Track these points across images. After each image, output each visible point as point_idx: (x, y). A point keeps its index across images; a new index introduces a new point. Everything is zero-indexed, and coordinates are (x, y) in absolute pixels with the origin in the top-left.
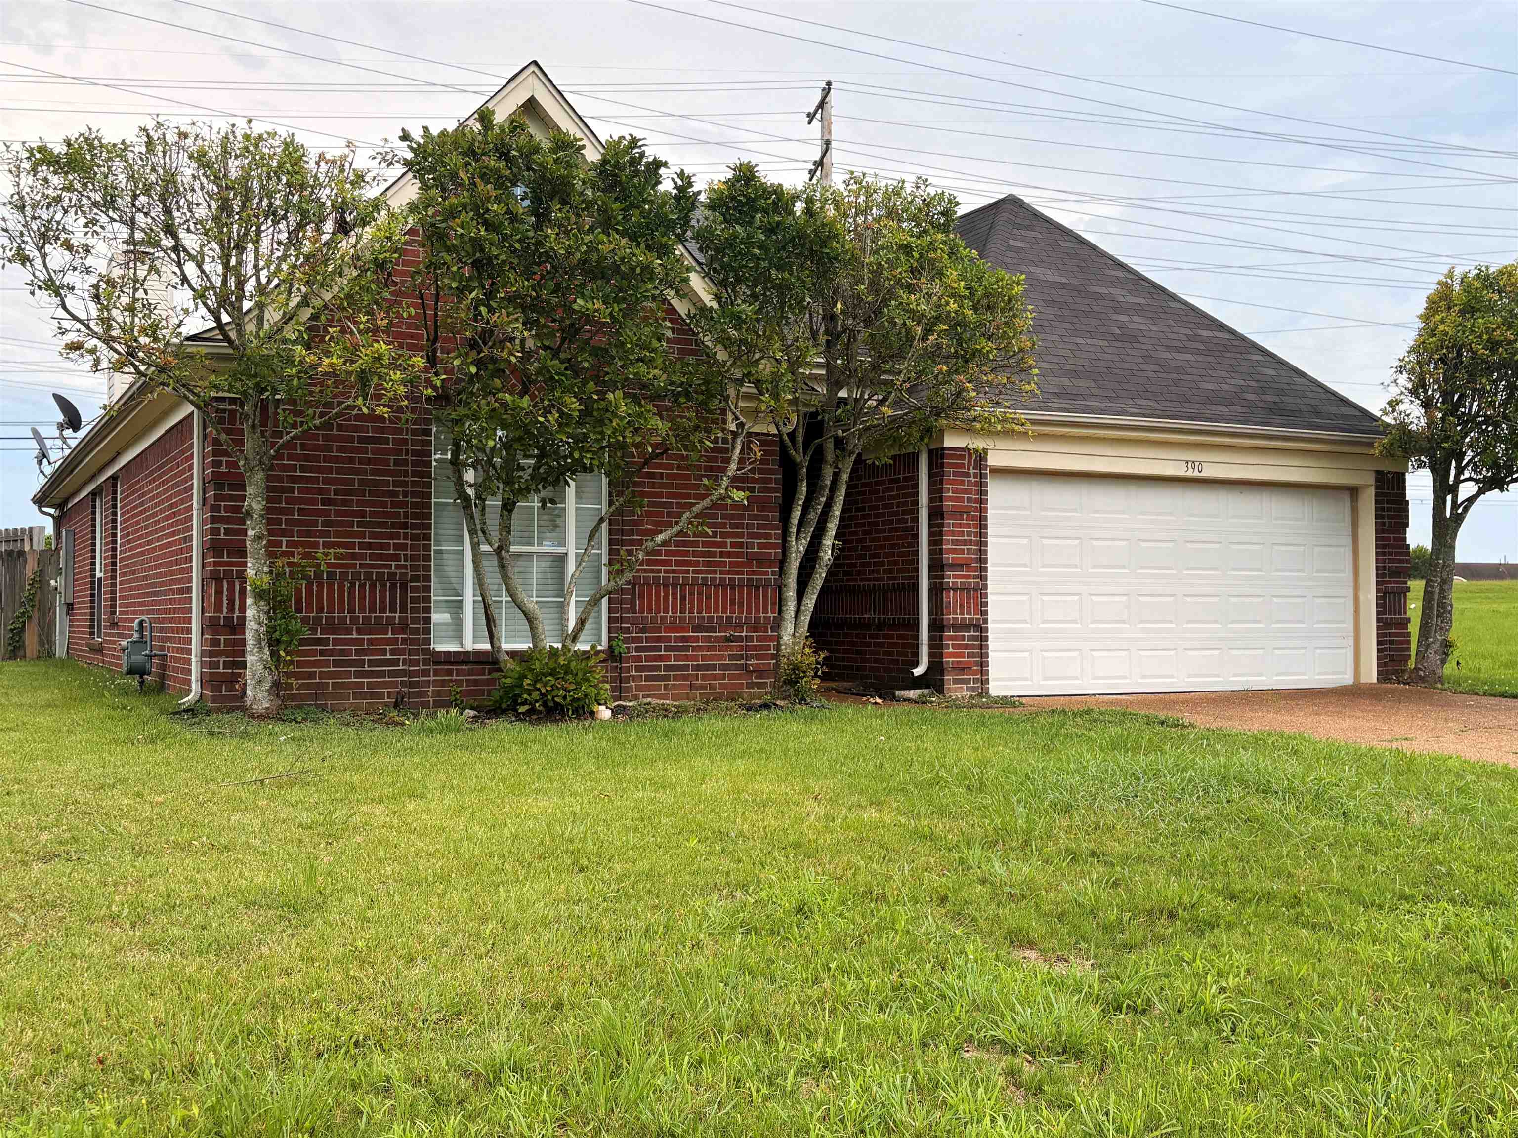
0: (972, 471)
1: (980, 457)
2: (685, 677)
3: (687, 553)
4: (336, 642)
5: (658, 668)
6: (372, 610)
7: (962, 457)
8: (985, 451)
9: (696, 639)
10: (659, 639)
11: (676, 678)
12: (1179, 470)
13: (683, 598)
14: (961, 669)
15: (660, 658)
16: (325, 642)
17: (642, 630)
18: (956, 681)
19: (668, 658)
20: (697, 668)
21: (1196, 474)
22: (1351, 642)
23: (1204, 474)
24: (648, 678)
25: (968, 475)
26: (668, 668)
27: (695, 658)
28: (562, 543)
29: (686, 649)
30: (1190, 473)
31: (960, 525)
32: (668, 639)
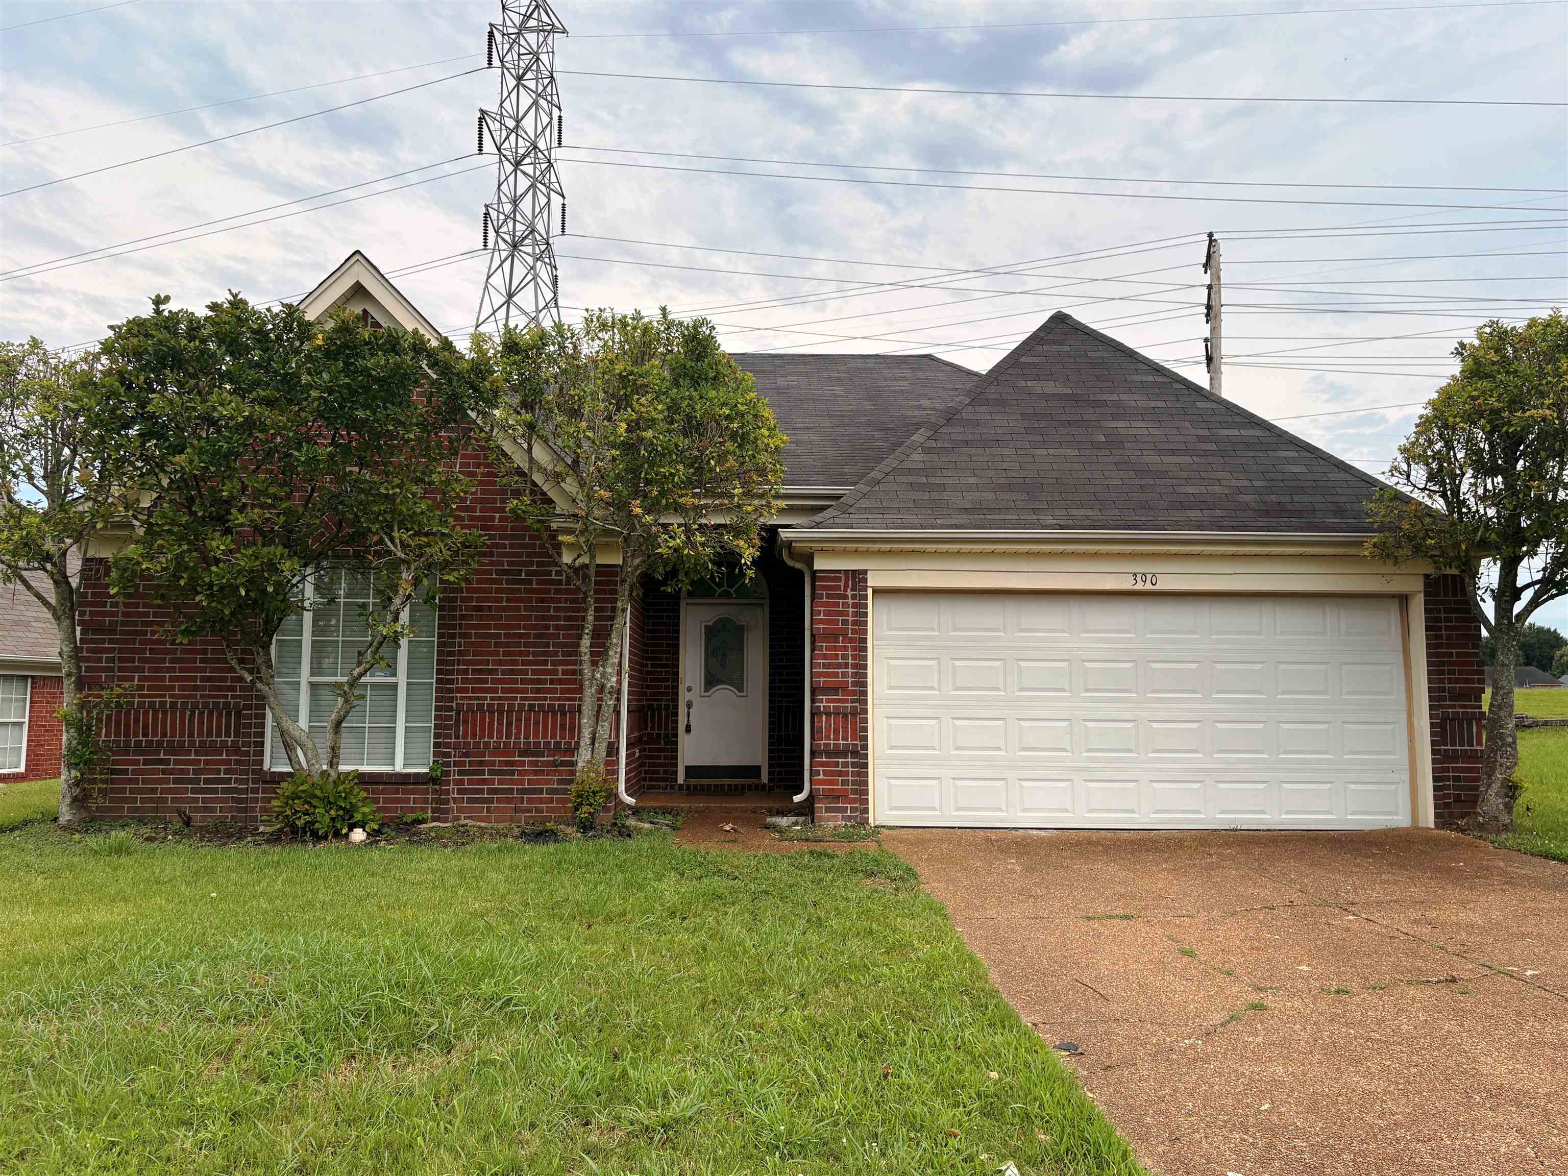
0: (849, 593)
1: (858, 578)
2: (508, 801)
3: (515, 681)
4: (176, 762)
5: (481, 791)
6: (210, 734)
7: (838, 579)
8: (865, 572)
9: (523, 763)
10: (482, 763)
11: (499, 801)
12: (1126, 584)
13: (509, 724)
14: (835, 797)
15: (484, 782)
16: (167, 762)
17: (466, 755)
18: (828, 810)
19: (492, 782)
20: (523, 791)
21: (1148, 587)
22: (1406, 777)
23: (1158, 587)
24: (470, 801)
25: (846, 597)
26: (491, 791)
27: (521, 782)
28: (394, 675)
29: (512, 773)
30: (1140, 586)
31: (835, 648)
32: (493, 763)
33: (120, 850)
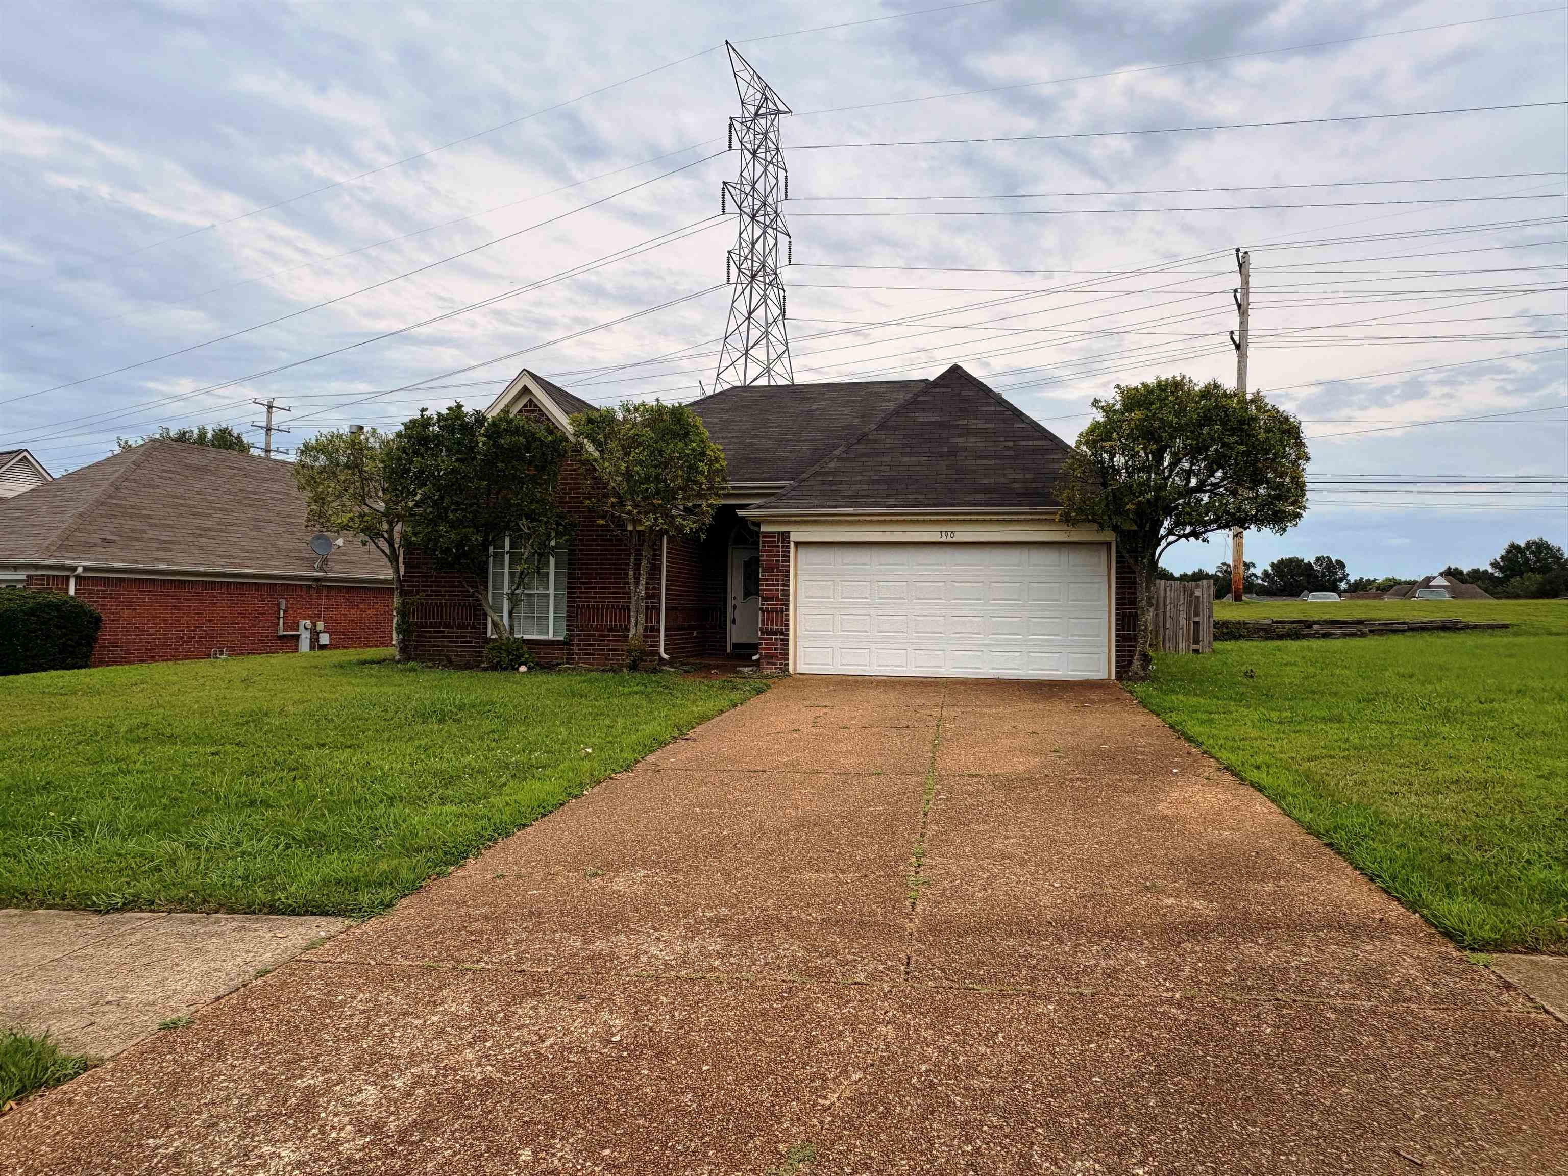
0: (780, 544)
1: (785, 536)
2: (603, 655)
3: (605, 593)
4: (449, 632)
5: (589, 650)
6: (462, 619)
7: (774, 537)
8: (789, 533)
9: (609, 636)
10: (589, 635)
11: (598, 655)
12: (937, 538)
13: (602, 615)
14: (771, 656)
15: (590, 645)
16: (444, 632)
17: (581, 631)
18: (767, 664)
19: (594, 645)
20: (609, 650)
21: (949, 539)
22: (1106, 649)
23: (954, 539)
24: (584, 654)
25: (778, 547)
26: (594, 650)
27: (608, 645)
28: (548, 589)
29: (604, 640)
30: (944, 539)
31: (772, 575)
32: (594, 635)
33: (413, 670)
